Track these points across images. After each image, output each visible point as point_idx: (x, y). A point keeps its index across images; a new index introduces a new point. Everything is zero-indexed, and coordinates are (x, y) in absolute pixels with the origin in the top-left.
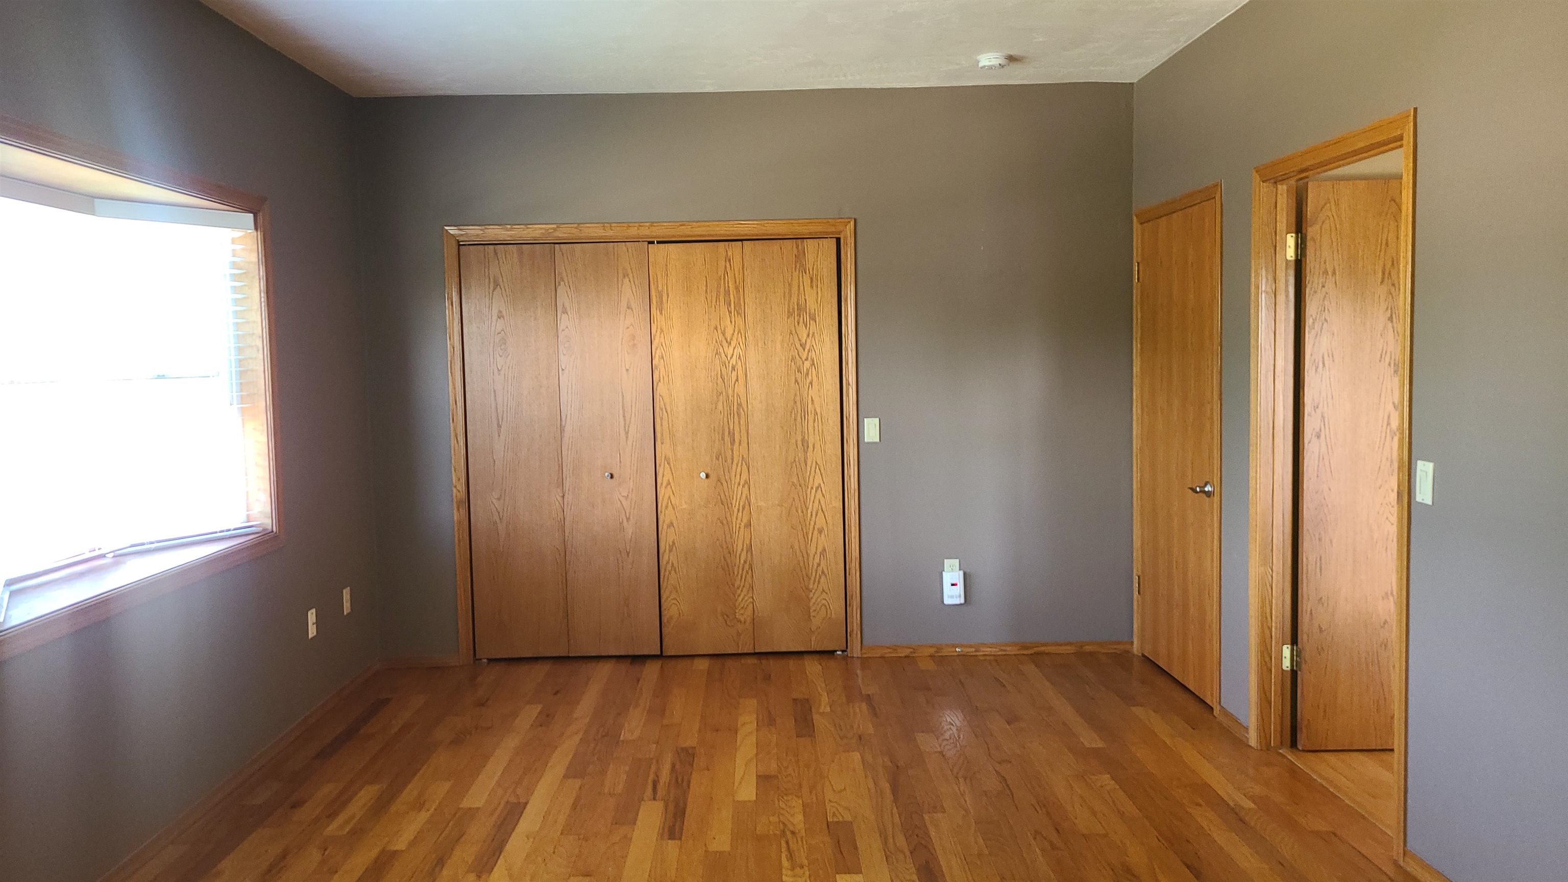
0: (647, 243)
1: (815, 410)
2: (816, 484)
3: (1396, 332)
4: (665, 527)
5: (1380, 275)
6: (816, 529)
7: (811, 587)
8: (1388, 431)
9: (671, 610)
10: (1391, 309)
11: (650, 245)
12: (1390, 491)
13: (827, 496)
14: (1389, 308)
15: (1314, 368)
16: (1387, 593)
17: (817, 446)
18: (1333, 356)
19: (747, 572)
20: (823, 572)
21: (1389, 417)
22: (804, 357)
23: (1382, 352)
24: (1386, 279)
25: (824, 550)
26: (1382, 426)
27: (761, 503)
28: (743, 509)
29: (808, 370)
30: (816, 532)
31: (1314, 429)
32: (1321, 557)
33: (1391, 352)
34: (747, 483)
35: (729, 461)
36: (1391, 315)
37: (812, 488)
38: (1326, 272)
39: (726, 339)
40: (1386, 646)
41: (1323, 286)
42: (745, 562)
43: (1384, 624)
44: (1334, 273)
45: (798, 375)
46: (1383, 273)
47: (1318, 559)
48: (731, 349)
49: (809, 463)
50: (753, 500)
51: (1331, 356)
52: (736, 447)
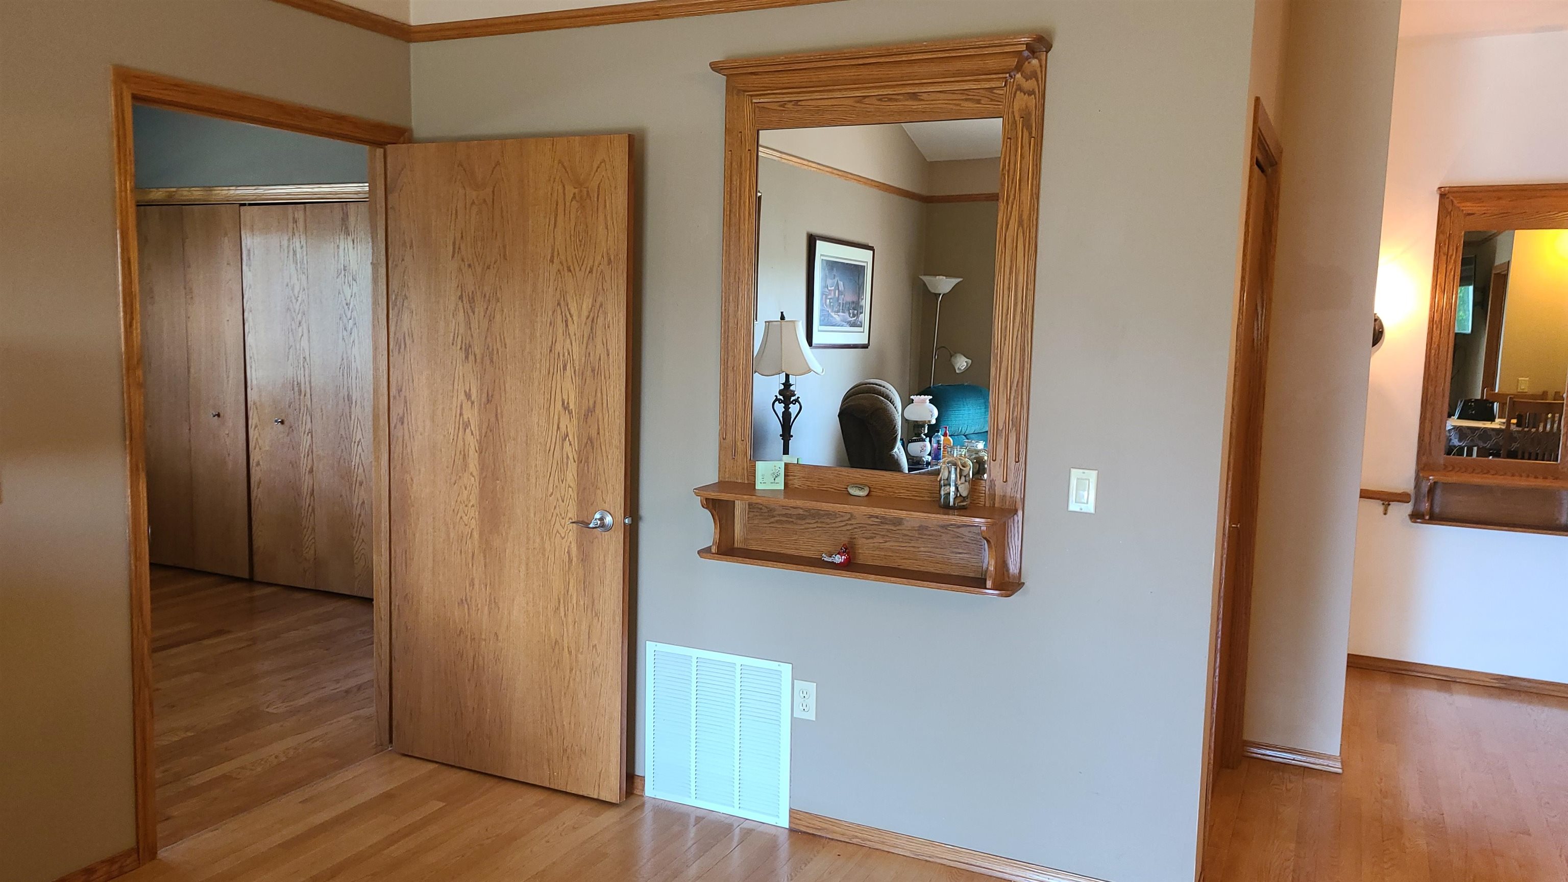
0: (238, 205)
1: (357, 368)
2: (358, 439)
3: (466, 313)
4: (254, 465)
5: (451, 248)
6: (358, 481)
7: (354, 535)
8: (461, 422)
9: (259, 542)
10: (461, 287)
11: (242, 207)
12: (464, 488)
13: (366, 451)
14: (460, 285)
15: (397, 347)
16: (462, 600)
17: (359, 402)
18: (412, 336)
19: (311, 515)
20: (363, 523)
21: (461, 406)
22: (349, 317)
23: (455, 334)
24: (456, 255)
25: (363, 502)
26: (456, 416)
27: (320, 452)
28: (308, 455)
29: (351, 329)
30: (358, 484)
31: (398, 414)
32: (406, 551)
33: (462, 335)
34: (311, 432)
35: (298, 410)
36: (462, 295)
37: (355, 442)
38: (404, 243)
39: (294, 295)
40: (462, 657)
41: (403, 260)
42: (309, 505)
43: (460, 632)
44: (411, 247)
45: (345, 333)
46: (454, 248)
47: (404, 552)
48: (298, 304)
49: (353, 417)
50: (315, 449)
51: (411, 335)
52: (302, 397)
